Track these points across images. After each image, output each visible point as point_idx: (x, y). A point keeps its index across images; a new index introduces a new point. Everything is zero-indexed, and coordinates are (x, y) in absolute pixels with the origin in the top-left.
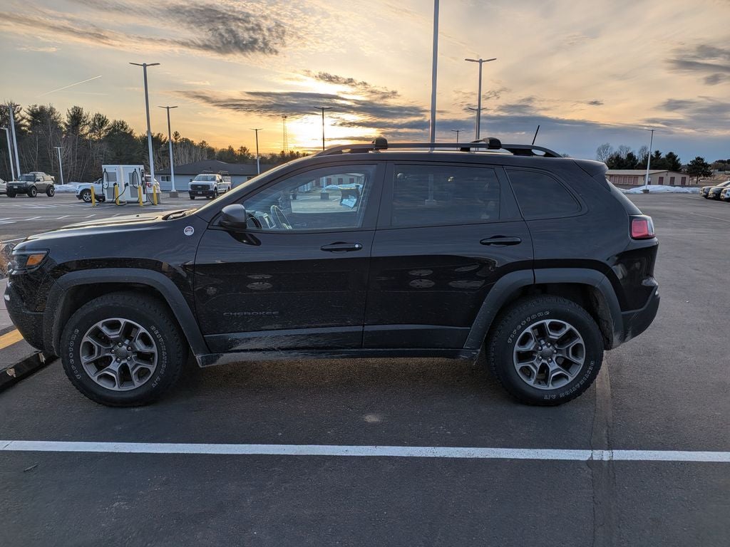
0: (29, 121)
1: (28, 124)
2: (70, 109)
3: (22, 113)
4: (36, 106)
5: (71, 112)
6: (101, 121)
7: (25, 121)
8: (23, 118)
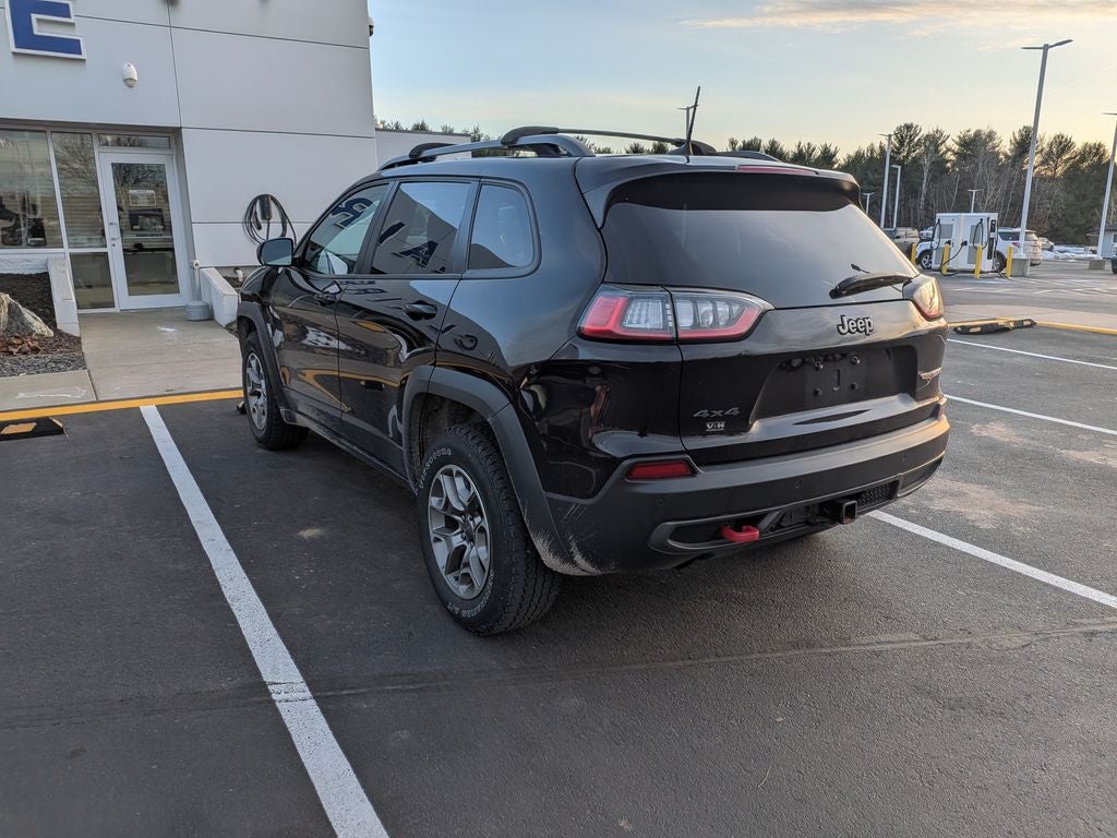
0: (955, 153)
1: (953, 158)
2: (1016, 131)
3: (949, 143)
4: (969, 131)
5: (1017, 135)
6: (1063, 145)
7: (949, 153)
8: (948, 150)
